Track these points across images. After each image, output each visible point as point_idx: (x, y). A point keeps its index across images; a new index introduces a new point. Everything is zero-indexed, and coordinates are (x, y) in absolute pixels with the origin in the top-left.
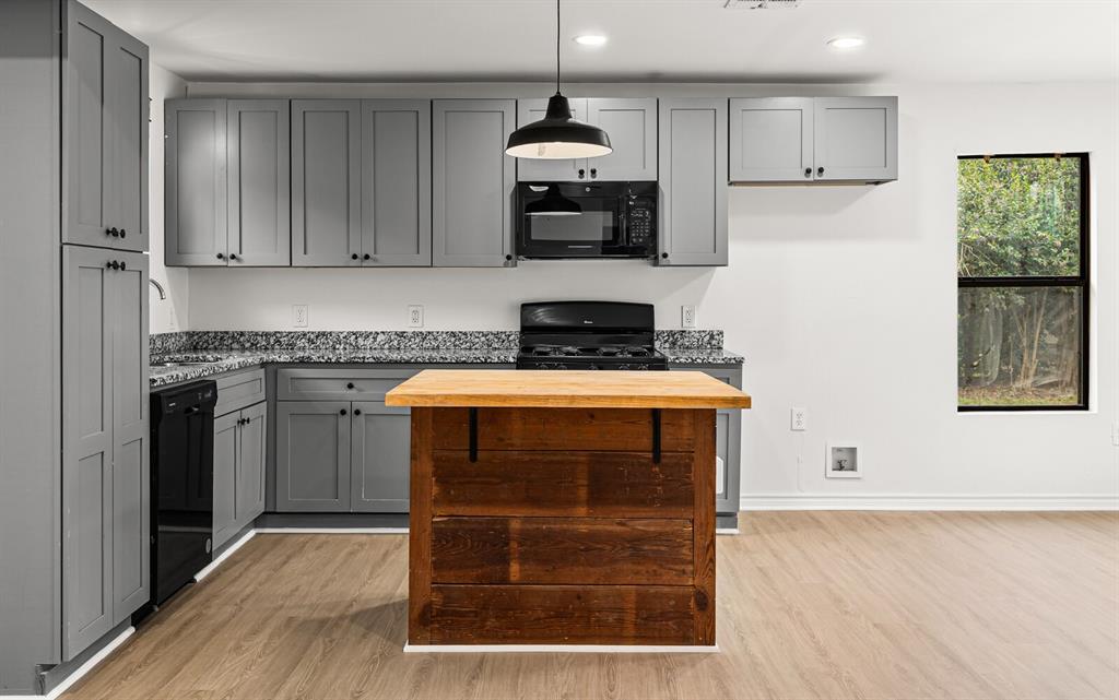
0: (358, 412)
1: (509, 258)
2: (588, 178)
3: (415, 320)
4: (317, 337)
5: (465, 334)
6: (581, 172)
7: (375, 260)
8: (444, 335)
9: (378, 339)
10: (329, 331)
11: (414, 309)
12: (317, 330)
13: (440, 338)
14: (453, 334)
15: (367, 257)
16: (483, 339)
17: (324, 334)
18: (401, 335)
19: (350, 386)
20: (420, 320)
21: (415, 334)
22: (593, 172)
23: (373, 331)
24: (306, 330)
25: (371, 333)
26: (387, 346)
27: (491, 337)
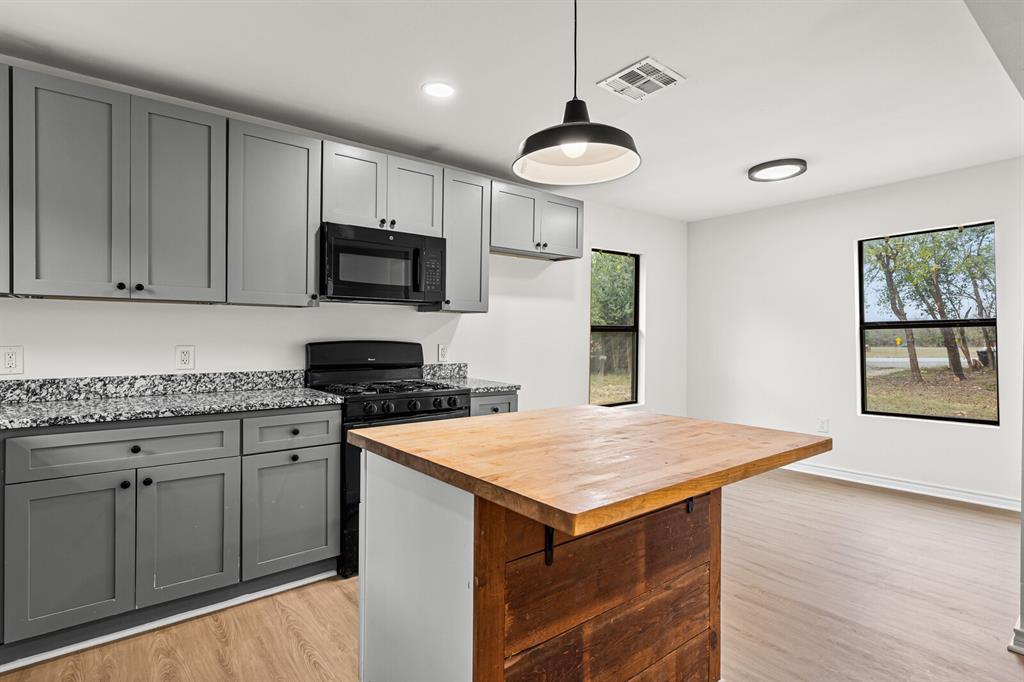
0: (148, 482)
1: (314, 297)
2: (387, 227)
3: (184, 362)
4: (41, 387)
5: (247, 375)
6: (383, 222)
7: (150, 292)
8: (222, 377)
9: (137, 385)
10: (61, 378)
11: (183, 349)
12: (41, 377)
13: (217, 381)
14: (233, 375)
15: (140, 287)
16: (267, 379)
17: (53, 382)
18: (169, 378)
19: (136, 450)
20: (191, 361)
21: (187, 377)
22: (393, 223)
23: (130, 375)
24: (22, 378)
25: (127, 378)
26: (149, 392)
27: (275, 376)
